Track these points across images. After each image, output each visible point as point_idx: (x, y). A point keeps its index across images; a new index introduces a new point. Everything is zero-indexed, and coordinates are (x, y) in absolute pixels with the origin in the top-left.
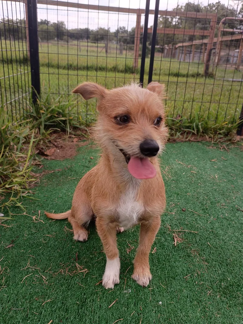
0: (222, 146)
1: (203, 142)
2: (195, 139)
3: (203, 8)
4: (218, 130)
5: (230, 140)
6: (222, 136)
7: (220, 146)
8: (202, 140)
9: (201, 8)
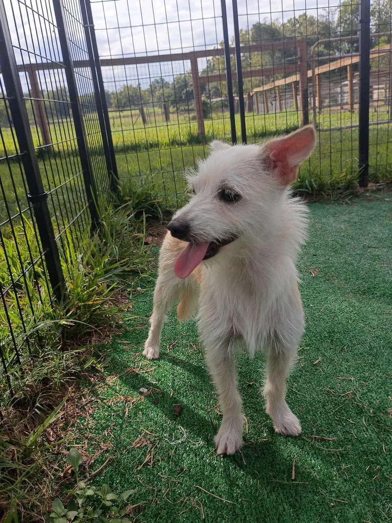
0: (343, 202)
1: (321, 201)
2: (310, 200)
3: (280, 28)
4: (336, 184)
5: (352, 193)
6: (341, 191)
7: (341, 202)
8: (319, 200)
9: (278, 29)
